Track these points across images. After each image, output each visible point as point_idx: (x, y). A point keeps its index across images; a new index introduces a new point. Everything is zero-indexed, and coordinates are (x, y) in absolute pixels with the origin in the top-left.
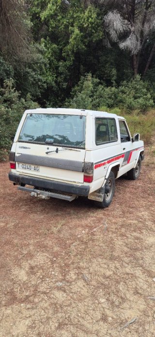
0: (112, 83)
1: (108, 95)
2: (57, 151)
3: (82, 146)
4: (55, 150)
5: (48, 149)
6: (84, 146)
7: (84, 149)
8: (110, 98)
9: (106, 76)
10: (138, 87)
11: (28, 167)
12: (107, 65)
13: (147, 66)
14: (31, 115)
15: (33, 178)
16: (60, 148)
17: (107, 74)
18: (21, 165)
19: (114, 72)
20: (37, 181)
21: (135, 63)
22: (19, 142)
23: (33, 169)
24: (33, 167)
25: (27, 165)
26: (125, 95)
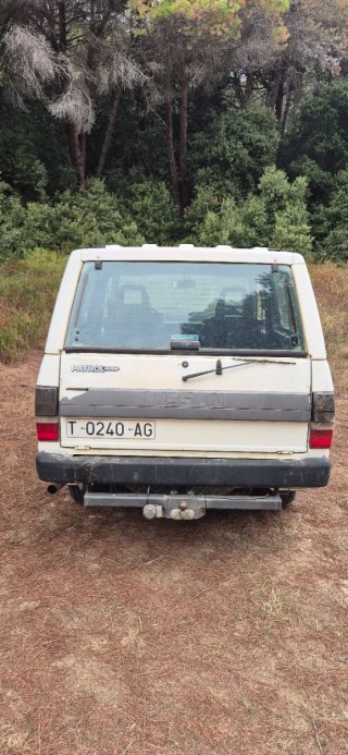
0: (38, 194)
1: (36, 220)
2: (219, 370)
3: (298, 349)
4: (215, 368)
5: (185, 365)
6: (303, 348)
7: (304, 355)
8: (40, 228)
9: (18, 175)
10: (102, 206)
11: (113, 428)
12: (19, 151)
13: (102, 162)
14: (98, 265)
15: (144, 462)
16: (226, 361)
17: (22, 172)
18: (80, 424)
19: (40, 168)
20: (159, 466)
21: (79, 153)
22: (69, 351)
23: (129, 434)
24: (130, 425)
25: (106, 423)
26: (74, 224)
